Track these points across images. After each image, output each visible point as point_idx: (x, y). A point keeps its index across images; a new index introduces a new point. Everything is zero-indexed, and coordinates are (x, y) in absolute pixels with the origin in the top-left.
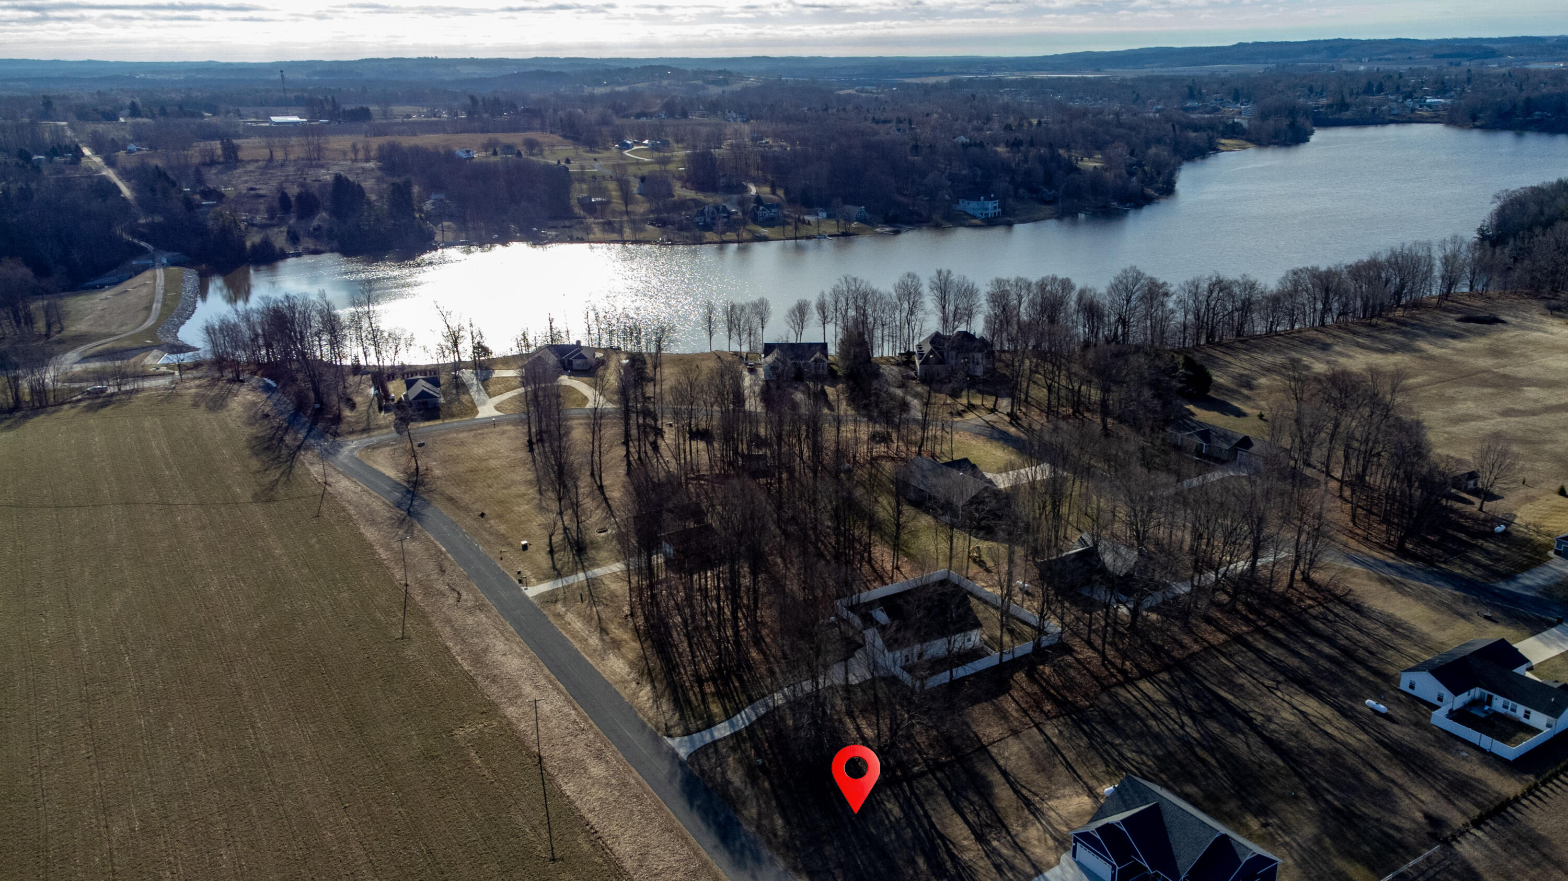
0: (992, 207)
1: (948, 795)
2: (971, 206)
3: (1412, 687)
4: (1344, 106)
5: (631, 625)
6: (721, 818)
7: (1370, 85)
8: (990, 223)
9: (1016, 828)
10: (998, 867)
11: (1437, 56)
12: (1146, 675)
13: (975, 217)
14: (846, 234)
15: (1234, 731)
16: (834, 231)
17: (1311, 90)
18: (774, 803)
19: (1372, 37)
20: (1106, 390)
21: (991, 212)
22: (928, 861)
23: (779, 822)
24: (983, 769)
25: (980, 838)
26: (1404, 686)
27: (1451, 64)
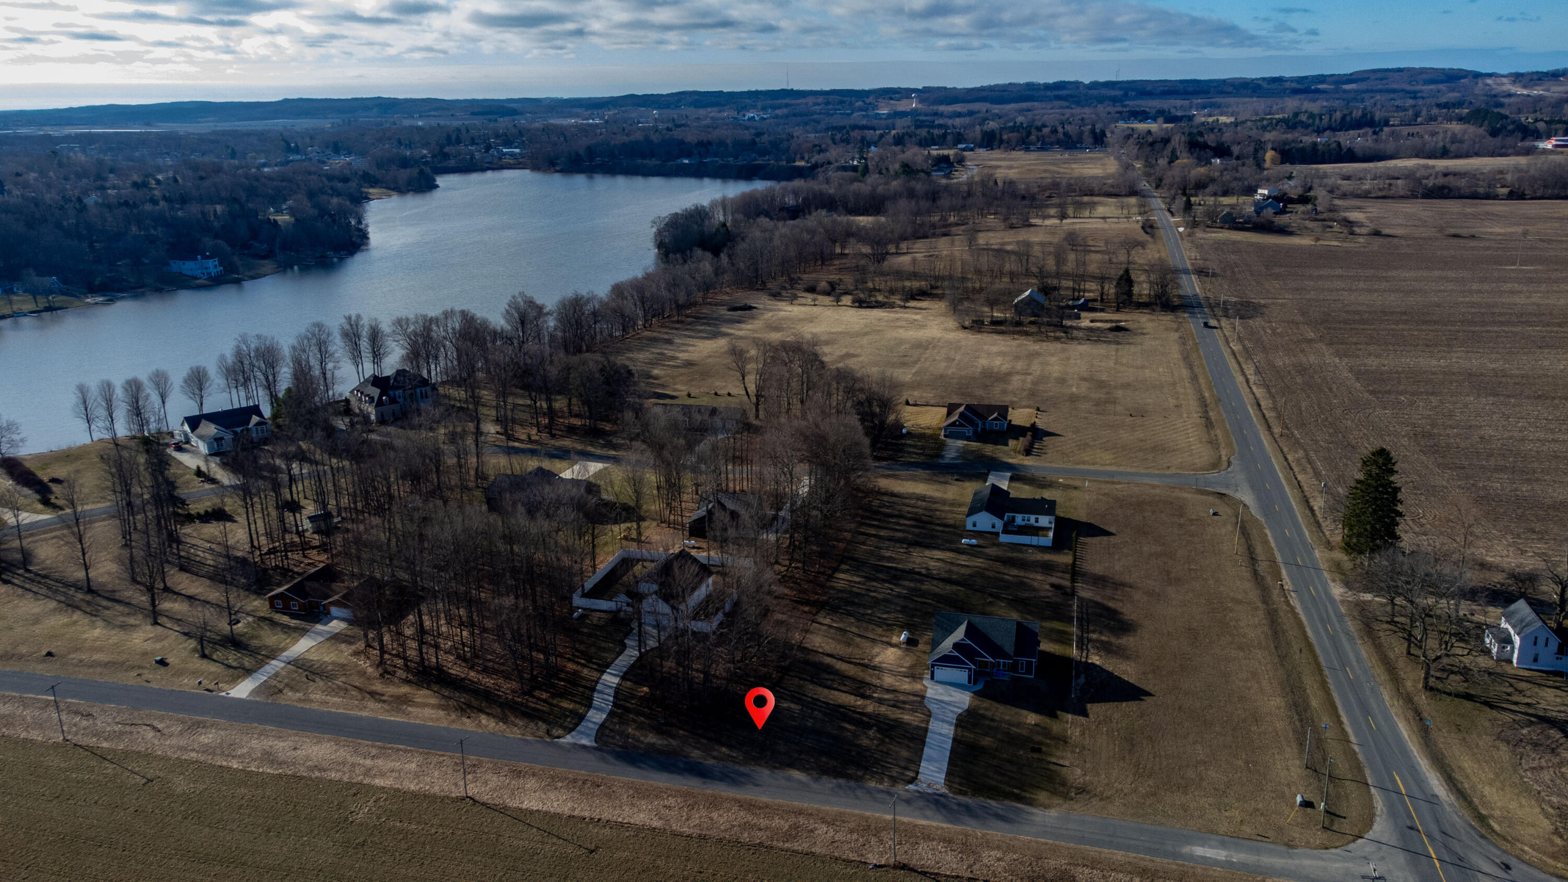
0: (213, 266)
1: (812, 682)
2: (188, 267)
3: (974, 525)
4: (446, 156)
5: (396, 680)
6: (681, 765)
7: (449, 138)
8: (215, 282)
9: (876, 682)
10: (894, 706)
11: (473, 114)
12: (836, 570)
13: (196, 278)
14: (50, 309)
15: (921, 582)
16: (32, 307)
17: (400, 142)
18: (705, 741)
19: (408, 96)
20: (549, 400)
21: (213, 271)
22: (849, 723)
23: (724, 749)
24: (817, 658)
25: (863, 696)
26: (969, 527)
27: (490, 120)
